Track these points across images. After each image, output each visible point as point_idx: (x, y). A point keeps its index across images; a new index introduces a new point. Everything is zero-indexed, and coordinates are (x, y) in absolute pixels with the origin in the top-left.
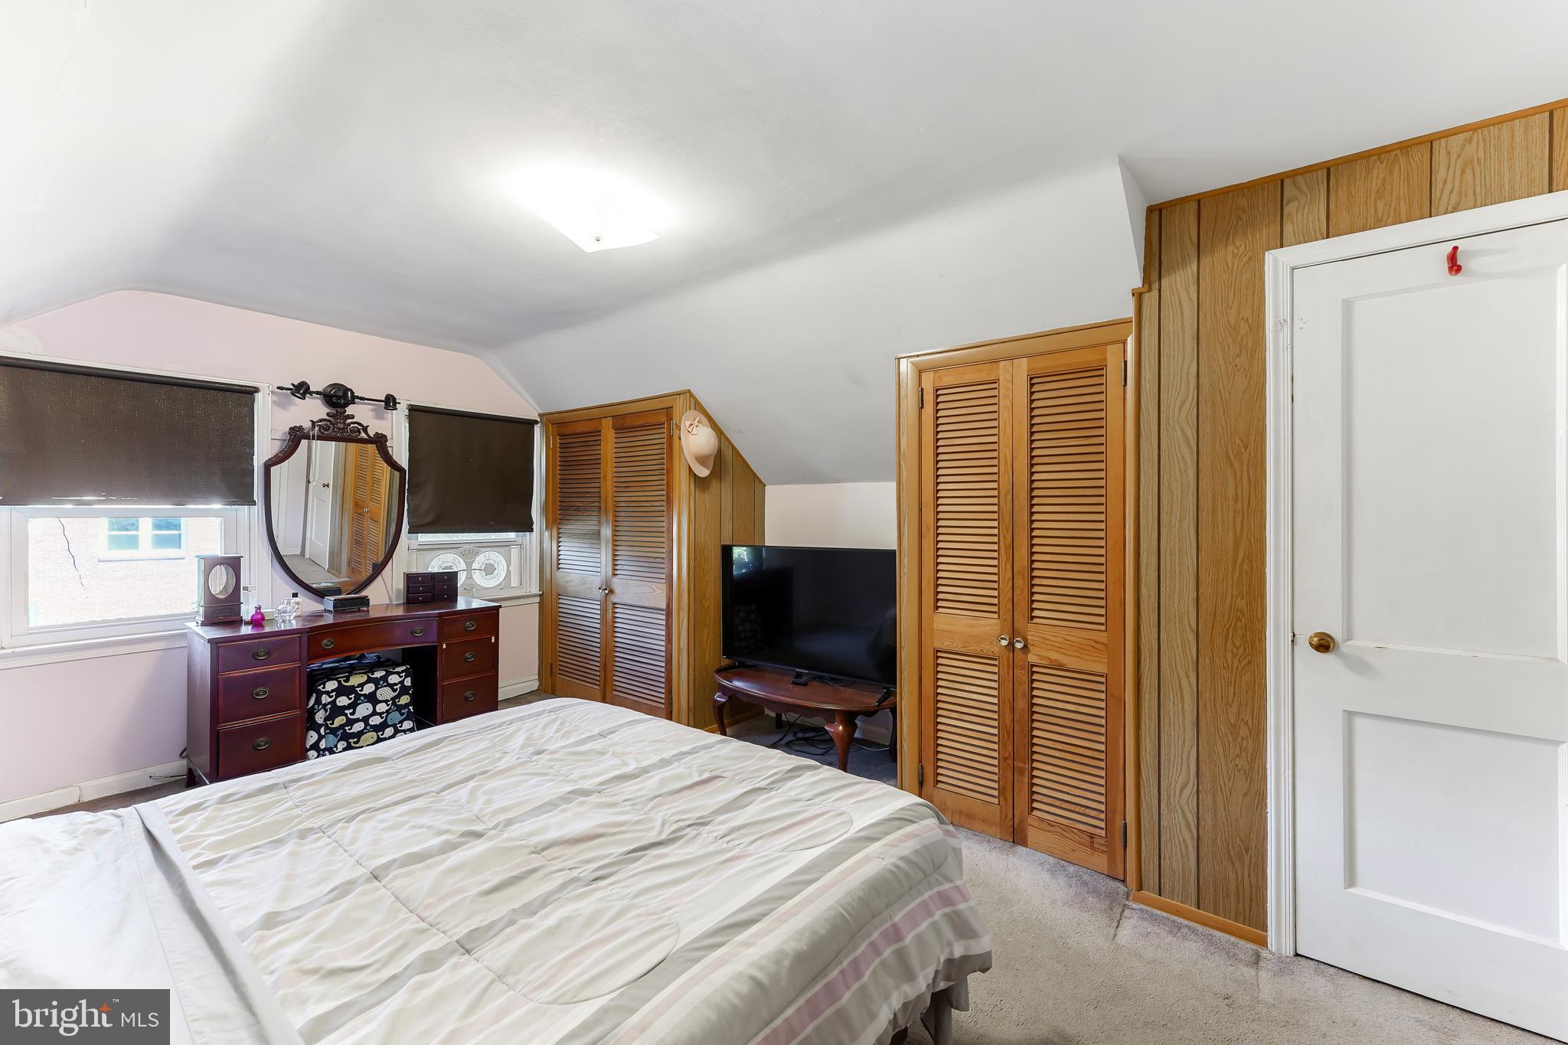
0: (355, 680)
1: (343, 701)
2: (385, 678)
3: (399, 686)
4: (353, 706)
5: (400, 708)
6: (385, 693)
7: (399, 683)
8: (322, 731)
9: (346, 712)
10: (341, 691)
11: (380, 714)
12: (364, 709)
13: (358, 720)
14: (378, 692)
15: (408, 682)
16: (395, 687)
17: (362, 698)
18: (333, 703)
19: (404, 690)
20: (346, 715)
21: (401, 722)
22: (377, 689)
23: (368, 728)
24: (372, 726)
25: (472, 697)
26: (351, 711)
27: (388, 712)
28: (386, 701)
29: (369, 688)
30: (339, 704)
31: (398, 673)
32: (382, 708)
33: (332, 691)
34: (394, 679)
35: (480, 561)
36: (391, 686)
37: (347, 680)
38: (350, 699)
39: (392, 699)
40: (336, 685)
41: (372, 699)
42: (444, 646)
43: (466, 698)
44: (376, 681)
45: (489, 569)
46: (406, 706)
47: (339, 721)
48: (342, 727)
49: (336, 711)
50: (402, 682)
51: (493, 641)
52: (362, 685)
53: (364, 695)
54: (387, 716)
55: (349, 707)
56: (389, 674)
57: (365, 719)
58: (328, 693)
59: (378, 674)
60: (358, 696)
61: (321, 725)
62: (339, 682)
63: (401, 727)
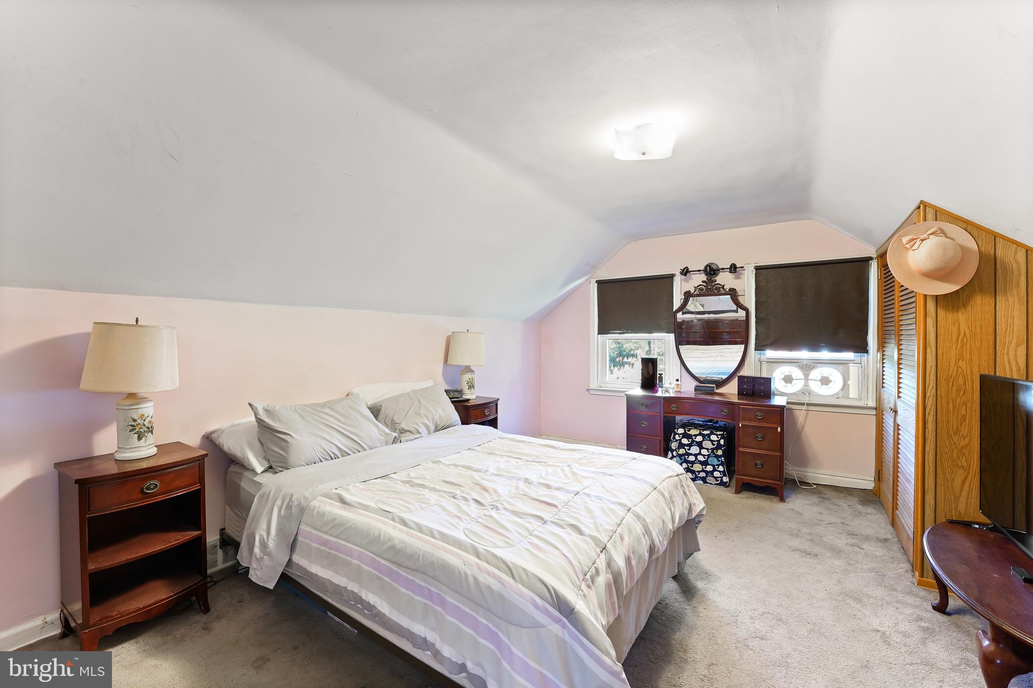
0: (693, 432)
1: (685, 441)
2: (709, 435)
3: (716, 442)
4: (690, 445)
5: (717, 457)
6: (707, 444)
7: (717, 441)
8: (675, 453)
9: (686, 447)
10: (685, 435)
11: (704, 456)
12: (695, 450)
13: (691, 454)
14: (704, 442)
15: (722, 442)
16: (714, 443)
17: (695, 443)
18: (680, 440)
19: (719, 446)
20: (685, 449)
21: (718, 465)
22: (703, 440)
23: (697, 461)
24: (699, 461)
25: (760, 465)
26: (688, 448)
27: (708, 456)
28: (708, 449)
29: (699, 439)
30: (683, 442)
31: (717, 435)
32: (704, 452)
33: (681, 434)
34: (714, 437)
35: (816, 374)
36: (712, 441)
37: (689, 431)
38: (689, 441)
39: (711, 449)
40: (683, 432)
41: (700, 445)
42: (740, 425)
43: (756, 464)
44: (704, 436)
45: (825, 381)
46: (720, 456)
47: (682, 451)
48: (683, 455)
49: (681, 446)
50: (719, 441)
51: (779, 430)
52: (696, 436)
53: (696, 442)
54: (708, 458)
55: (687, 445)
56: (712, 433)
57: (696, 455)
58: (679, 434)
59: (706, 432)
60: (693, 441)
61: (674, 450)
62: (685, 430)
63: (718, 468)
